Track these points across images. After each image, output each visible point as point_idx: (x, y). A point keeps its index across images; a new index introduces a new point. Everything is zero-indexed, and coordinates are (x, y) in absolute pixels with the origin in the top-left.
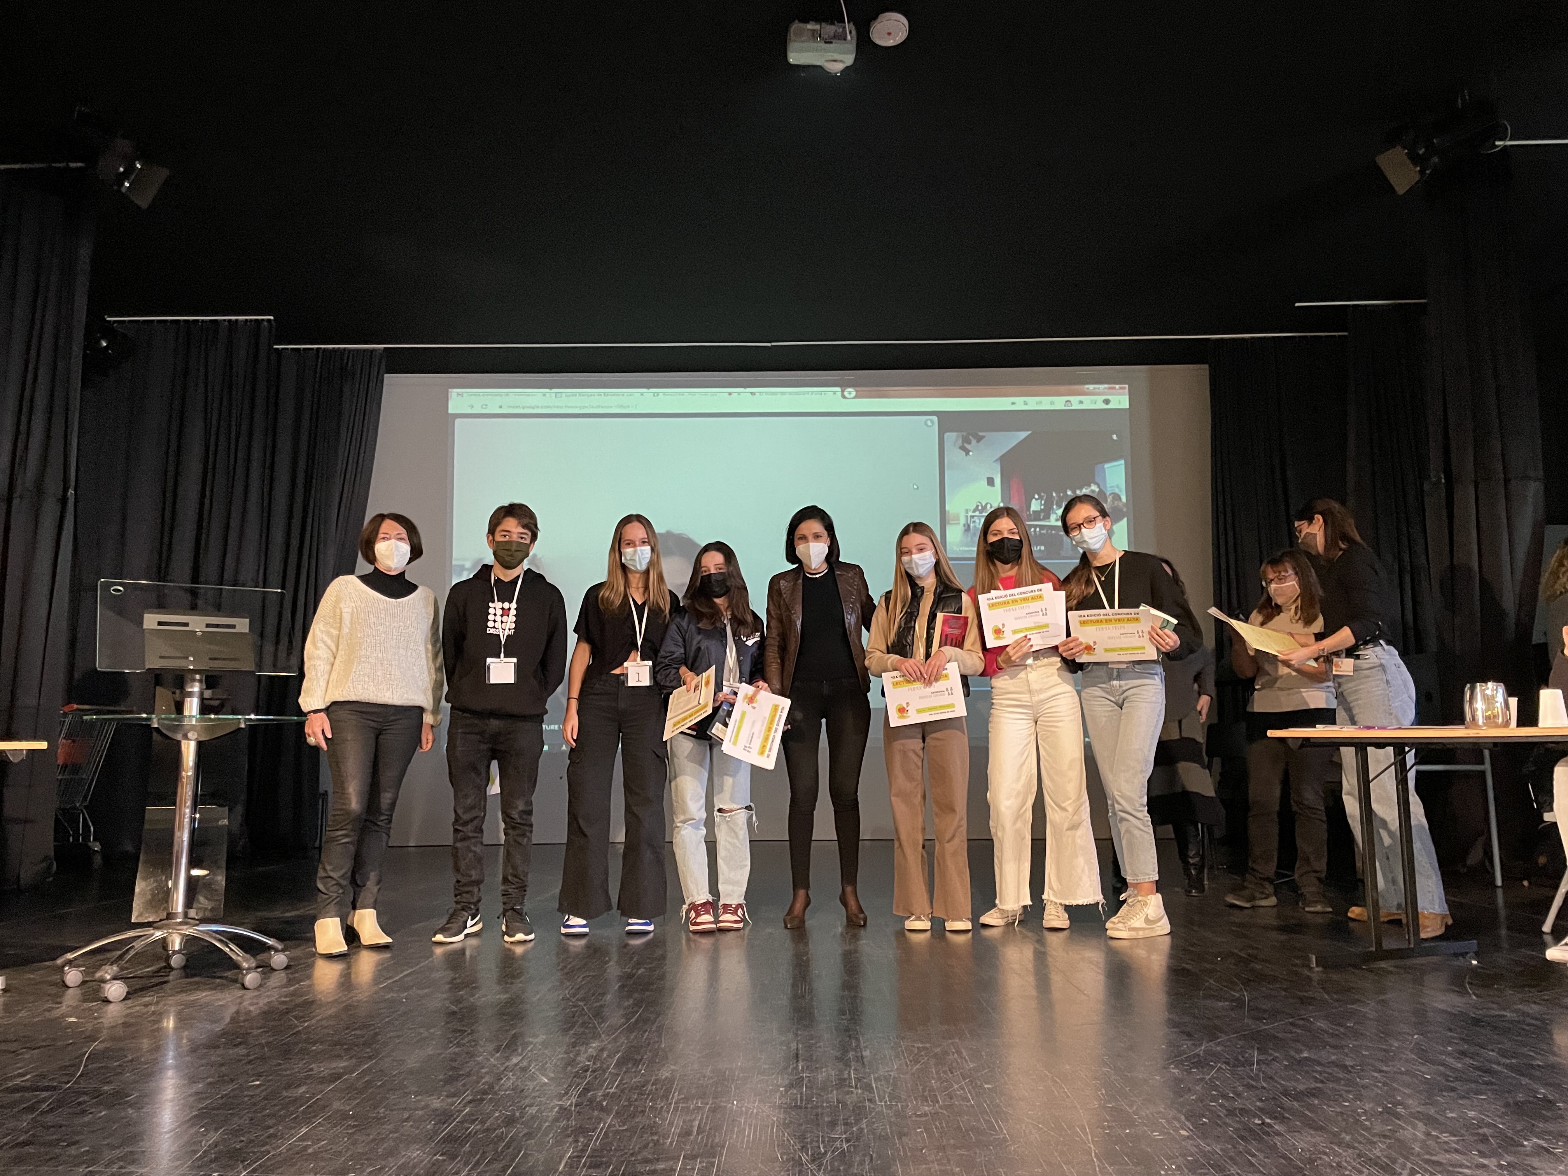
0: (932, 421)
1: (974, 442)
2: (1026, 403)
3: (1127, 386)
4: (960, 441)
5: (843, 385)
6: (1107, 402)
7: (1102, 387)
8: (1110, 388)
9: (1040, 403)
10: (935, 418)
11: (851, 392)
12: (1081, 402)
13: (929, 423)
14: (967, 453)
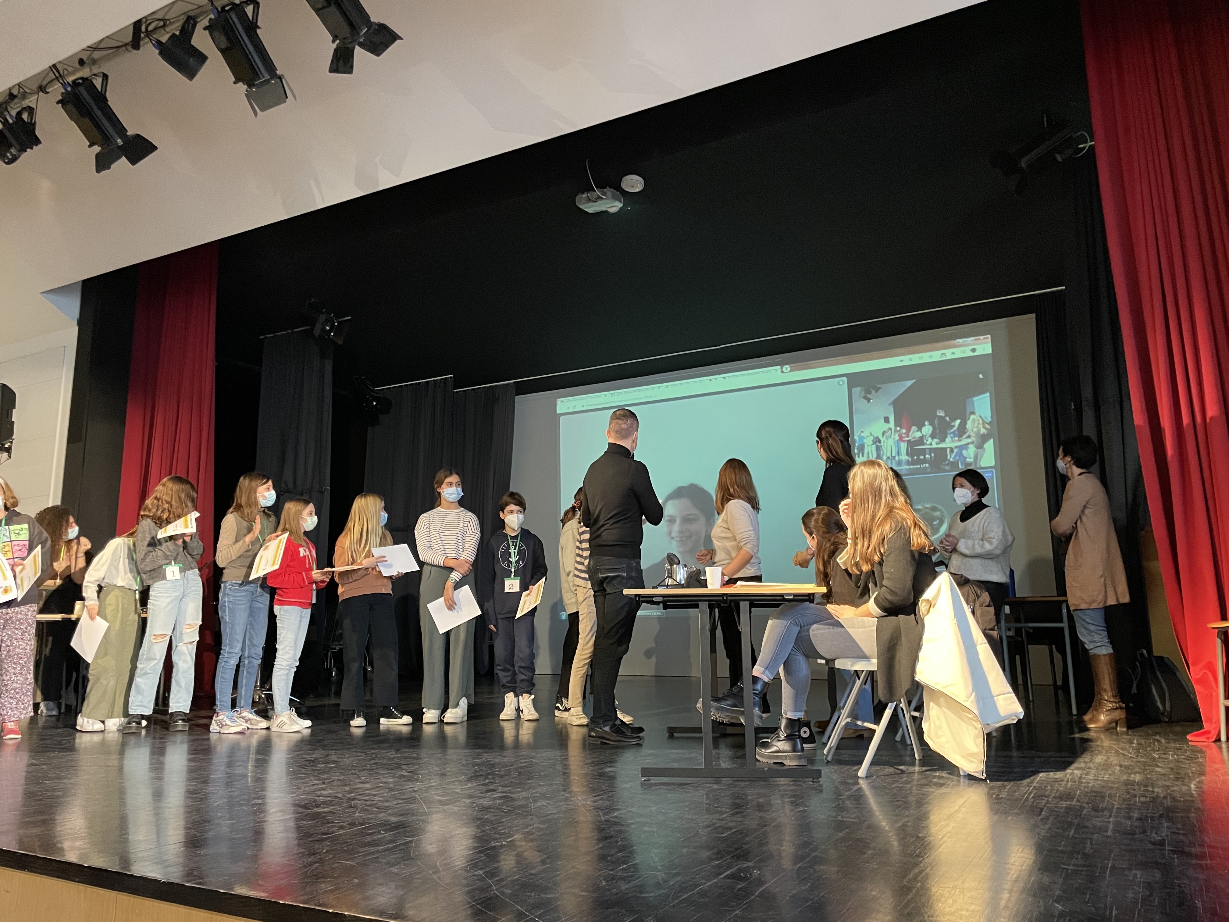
0: (843, 382)
1: (873, 392)
2: (911, 360)
3: (989, 336)
4: (863, 393)
5: (782, 364)
6: (974, 350)
7: (969, 340)
8: (976, 340)
9: (922, 358)
10: (845, 379)
11: (787, 368)
12: (953, 353)
13: (841, 383)
14: (869, 400)
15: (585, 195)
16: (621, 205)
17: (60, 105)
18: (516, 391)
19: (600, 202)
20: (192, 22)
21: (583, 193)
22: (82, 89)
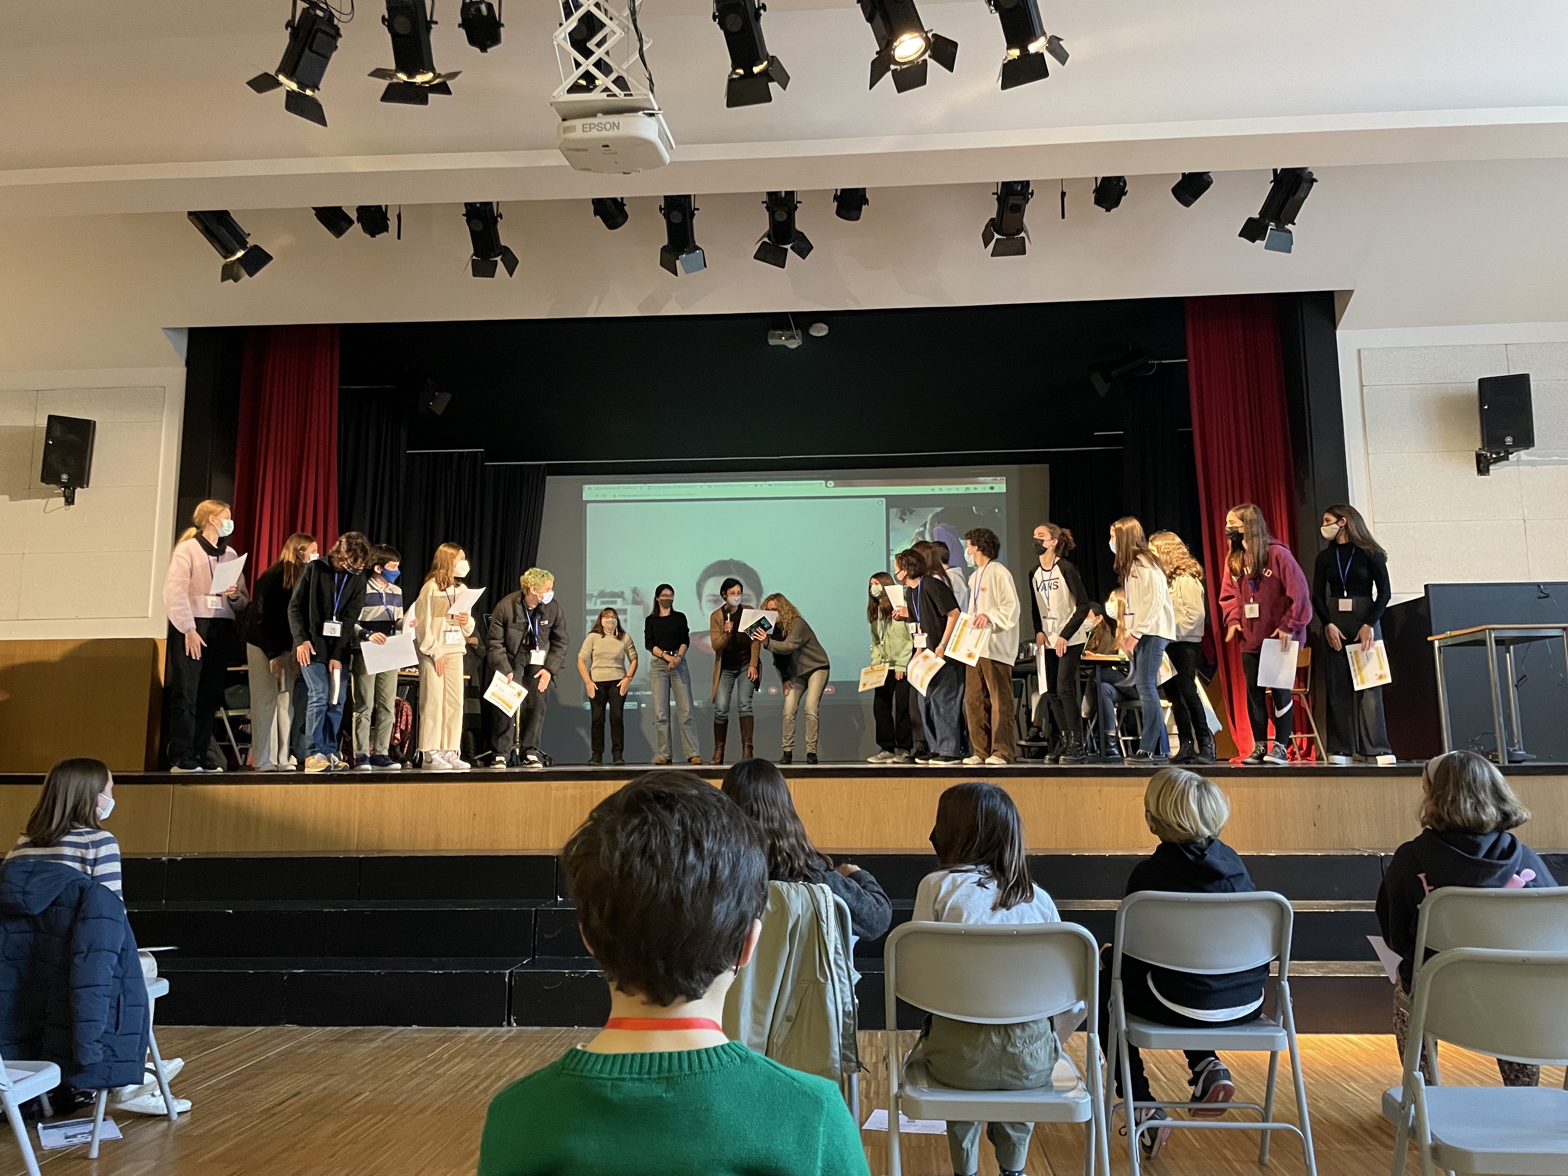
0: (882, 502)
1: (908, 514)
2: (940, 489)
3: (1005, 478)
4: (899, 515)
5: (827, 479)
6: (992, 488)
7: (988, 479)
8: (994, 479)
9: (949, 489)
10: (884, 500)
11: (831, 483)
12: (975, 489)
14: (904, 520)
16: (800, 344)
18: (548, 471)
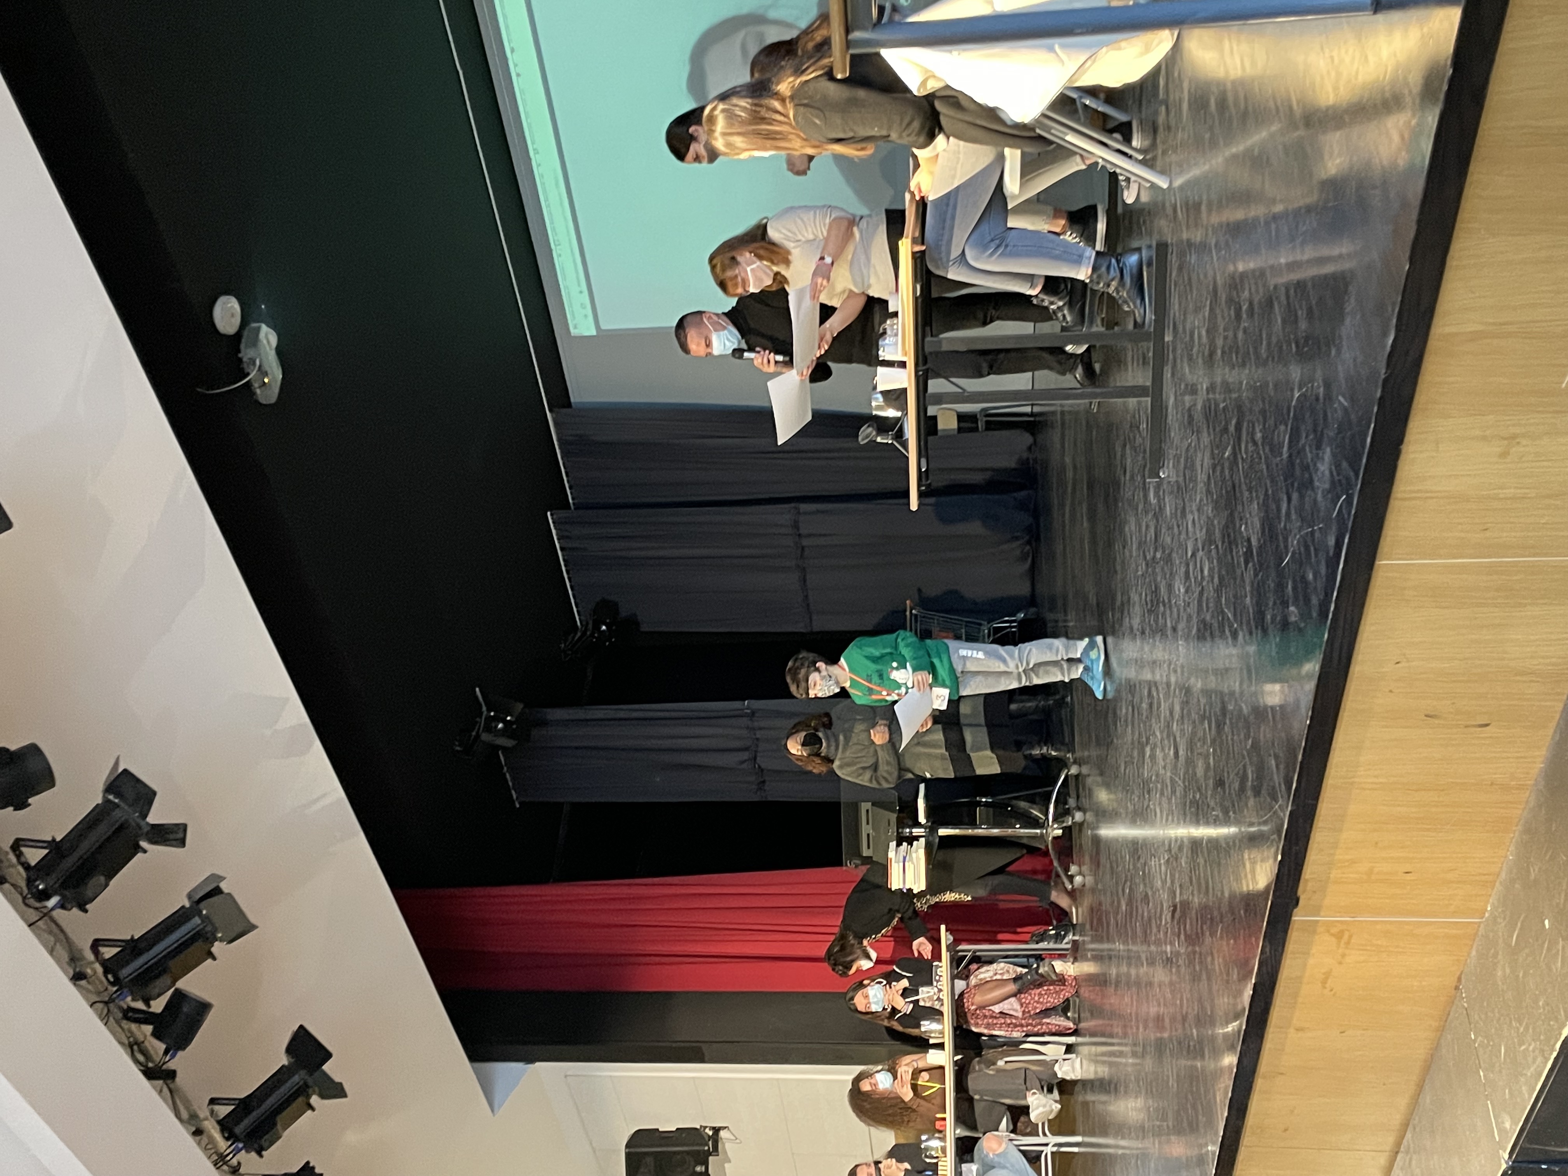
15: (258, 391)
16: (264, 328)
17: (264, 1153)
18: (564, 407)
19: (266, 367)
20: (130, 1014)
21: (255, 394)
22: (238, 1130)
